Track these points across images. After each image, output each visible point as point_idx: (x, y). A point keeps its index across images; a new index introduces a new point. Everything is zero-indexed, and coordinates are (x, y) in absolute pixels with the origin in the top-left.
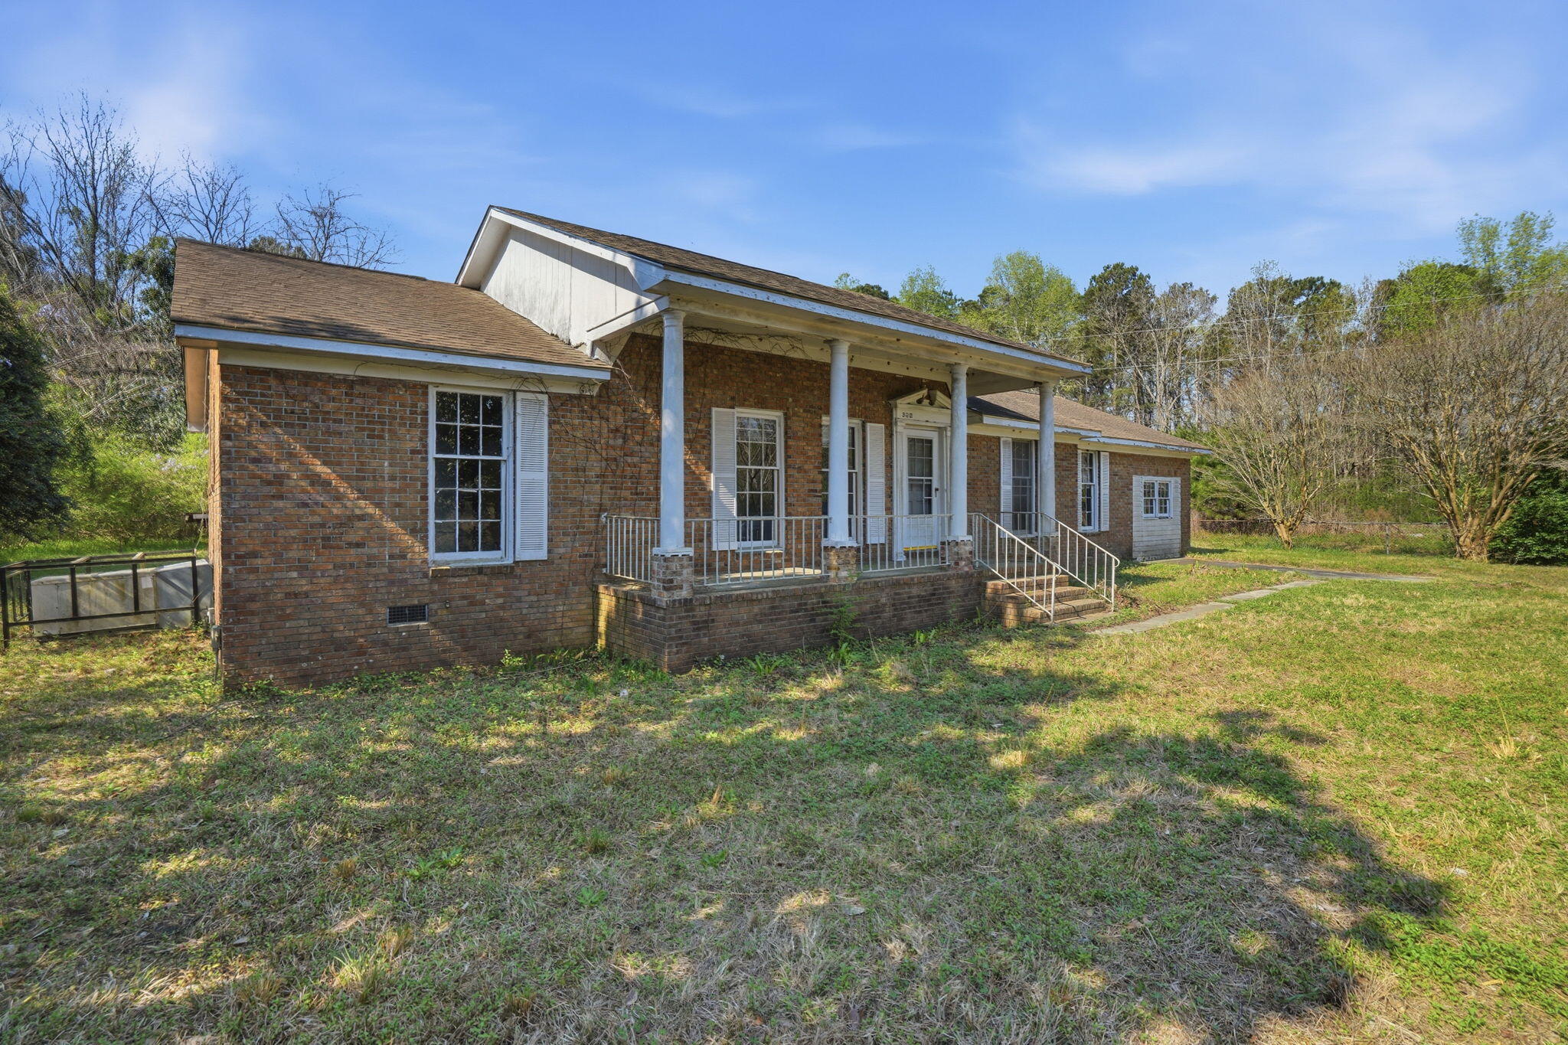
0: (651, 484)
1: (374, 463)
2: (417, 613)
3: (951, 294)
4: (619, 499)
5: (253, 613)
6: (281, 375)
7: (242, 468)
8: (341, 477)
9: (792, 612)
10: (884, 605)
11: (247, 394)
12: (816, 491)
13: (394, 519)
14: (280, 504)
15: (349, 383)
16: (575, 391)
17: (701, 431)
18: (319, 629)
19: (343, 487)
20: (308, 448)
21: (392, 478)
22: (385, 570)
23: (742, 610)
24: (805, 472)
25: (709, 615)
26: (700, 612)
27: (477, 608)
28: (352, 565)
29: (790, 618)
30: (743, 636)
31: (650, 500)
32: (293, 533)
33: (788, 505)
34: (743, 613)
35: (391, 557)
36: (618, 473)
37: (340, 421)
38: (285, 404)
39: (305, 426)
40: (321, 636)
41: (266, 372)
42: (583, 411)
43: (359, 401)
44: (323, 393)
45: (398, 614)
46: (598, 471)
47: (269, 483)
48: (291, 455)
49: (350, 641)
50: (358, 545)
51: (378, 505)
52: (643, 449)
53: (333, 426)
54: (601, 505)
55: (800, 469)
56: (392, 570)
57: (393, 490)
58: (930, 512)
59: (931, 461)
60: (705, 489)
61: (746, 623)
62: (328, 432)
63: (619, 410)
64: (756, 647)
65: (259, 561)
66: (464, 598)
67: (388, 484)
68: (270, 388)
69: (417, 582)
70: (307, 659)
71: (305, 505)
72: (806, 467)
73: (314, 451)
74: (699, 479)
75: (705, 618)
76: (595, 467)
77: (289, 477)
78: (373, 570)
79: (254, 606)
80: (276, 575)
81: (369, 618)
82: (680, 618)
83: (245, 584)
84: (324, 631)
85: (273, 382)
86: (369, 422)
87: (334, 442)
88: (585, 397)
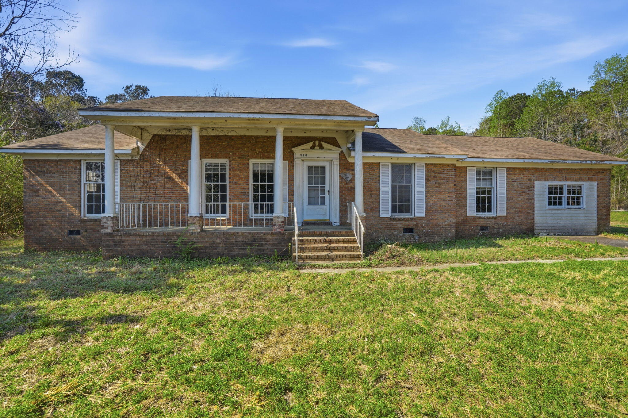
0: (162, 191)
1: (64, 186)
2: (78, 233)
3: (574, 90)
4: (148, 197)
5: (31, 229)
6: (38, 161)
7: (28, 188)
8: (55, 190)
9: (163, 242)
10: (219, 244)
11: (29, 167)
12: (245, 193)
13: (70, 203)
14: (38, 198)
15: (56, 161)
16: (130, 158)
17: (184, 170)
18: (48, 235)
19: (55, 193)
20: (45, 182)
21: (69, 190)
22: (67, 219)
23: (137, 239)
24: (239, 184)
25: (121, 240)
26: (117, 239)
27: (96, 233)
28: (57, 217)
29: (162, 245)
30: (138, 249)
31: (161, 197)
32: (41, 206)
33: (230, 199)
34: (138, 240)
35: (69, 214)
36: (148, 187)
37: (54, 173)
38: (39, 169)
39: (44, 175)
40: (49, 237)
41: (35, 160)
42: (134, 165)
43: (59, 167)
44: (49, 165)
45: (72, 233)
46: (139, 186)
47: (35, 192)
48: (41, 184)
49: (57, 239)
50: (59, 211)
51: (65, 199)
52: (158, 178)
53: (53, 175)
54: (141, 199)
55: (236, 184)
56: (69, 219)
57: (69, 194)
58: (323, 203)
59: (324, 178)
60: (186, 193)
61: (138, 245)
62: (51, 177)
63: (148, 163)
64: (144, 254)
65: (33, 214)
66: (91, 229)
67: (68, 192)
68: (35, 165)
69: (76, 223)
70: (45, 244)
71: (45, 198)
72: (239, 182)
73: (47, 182)
74: (183, 188)
75: (119, 241)
76: (138, 185)
77: (40, 190)
78: (63, 219)
79: (32, 227)
80: (38, 219)
81: (62, 233)
82: (108, 240)
83: (29, 221)
84: (49, 236)
85: (36, 163)
86: (62, 173)
87: (53, 180)
88: (134, 160)
